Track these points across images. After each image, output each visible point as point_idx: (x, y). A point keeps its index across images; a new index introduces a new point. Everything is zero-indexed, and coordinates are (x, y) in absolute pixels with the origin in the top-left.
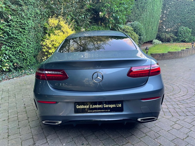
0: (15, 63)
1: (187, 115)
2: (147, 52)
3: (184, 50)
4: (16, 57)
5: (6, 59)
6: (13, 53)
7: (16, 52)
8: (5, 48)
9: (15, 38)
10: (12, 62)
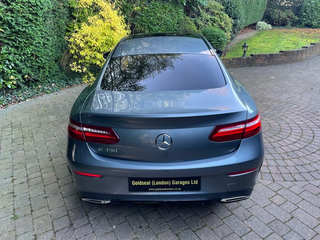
0: (25, 74)
1: (296, 179)
2: (245, 52)
3: (307, 47)
4: (26, 64)
5: (10, 69)
6: (20, 58)
7: (26, 57)
8: (8, 50)
9: (21, 31)
10: (20, 72)
